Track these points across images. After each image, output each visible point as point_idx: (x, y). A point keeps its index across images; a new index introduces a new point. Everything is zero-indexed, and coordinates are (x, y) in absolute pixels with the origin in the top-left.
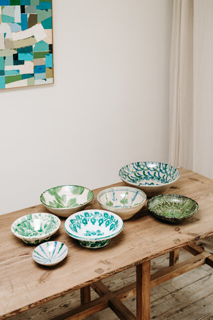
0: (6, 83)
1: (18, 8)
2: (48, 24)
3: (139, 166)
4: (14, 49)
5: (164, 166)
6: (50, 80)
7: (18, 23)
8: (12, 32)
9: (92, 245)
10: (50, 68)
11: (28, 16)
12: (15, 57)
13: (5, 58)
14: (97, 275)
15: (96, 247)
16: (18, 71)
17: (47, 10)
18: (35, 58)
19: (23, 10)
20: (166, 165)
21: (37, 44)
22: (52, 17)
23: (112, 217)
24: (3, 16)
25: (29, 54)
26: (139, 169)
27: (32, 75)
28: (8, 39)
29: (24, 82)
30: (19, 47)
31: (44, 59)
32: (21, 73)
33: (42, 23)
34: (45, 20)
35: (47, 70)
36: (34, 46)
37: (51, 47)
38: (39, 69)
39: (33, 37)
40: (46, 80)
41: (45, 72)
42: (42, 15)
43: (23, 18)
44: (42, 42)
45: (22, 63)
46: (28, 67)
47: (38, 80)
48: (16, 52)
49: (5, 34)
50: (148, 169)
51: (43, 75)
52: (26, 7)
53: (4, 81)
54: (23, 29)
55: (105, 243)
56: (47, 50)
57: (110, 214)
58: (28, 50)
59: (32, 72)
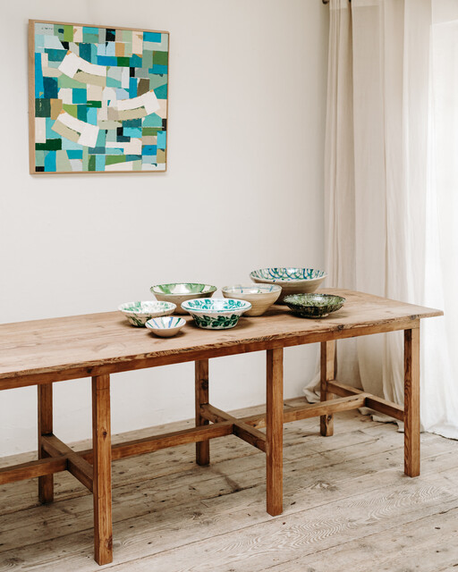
0: (107, 164)
1: (127, 70)
2: (163, 93)
3: (276, 273)
4: (119, 121)
5: (309, 272)
6: (161, 166)
7: (126, 89)
8: (118, 99)
9: (215, 324)
10: (163, 150)
11: (138, 82)
12: (120, 131)
13: (107, 131)
14: (220, 342)
15: (219, 327)
16: (122, 150)
17: (162, 75)
18: (143, 135)
19: (132, 74)
20: (312, 270)
21: (147, 117)
22: (167, 84)
23: (238, 302)
24: (107, 78)
25: (136, 130)
26: (276, 276)
27: (140, 157)
28: (111, 108)
29: (128, 166)
30: (125, 119)
31: (156, 137)
32: (125, 153)
33: (155, 90)
34: (159, 88)
35: (159, 151)
36: (143, 119)
37: (165, 122)
38: (149, 150)
39: (143, 107)
40: (156, 165)
41: (155, 154)
42: (155, 81)
43: (132, 83)
44: (153, 115)
45: (127, 139)
46: (134, 146)
47: (146, 164)
48: (121, 126)
49: (109, 101)
50: (289, 276)
51: (153, 158)
52: (136, 69)
53: (104, 161)
54: (131, 97)
55: (229, 322)
56: (160, 126)
57: (236, 301)
58: (136, 123)
59: (139, 152)
